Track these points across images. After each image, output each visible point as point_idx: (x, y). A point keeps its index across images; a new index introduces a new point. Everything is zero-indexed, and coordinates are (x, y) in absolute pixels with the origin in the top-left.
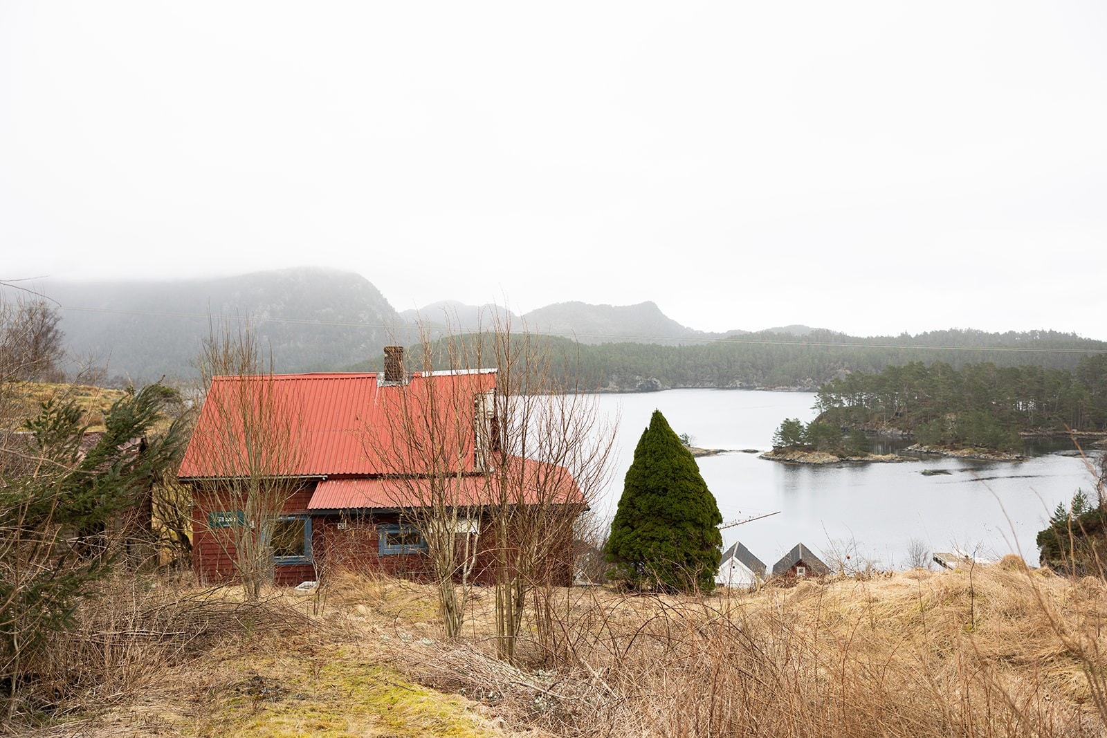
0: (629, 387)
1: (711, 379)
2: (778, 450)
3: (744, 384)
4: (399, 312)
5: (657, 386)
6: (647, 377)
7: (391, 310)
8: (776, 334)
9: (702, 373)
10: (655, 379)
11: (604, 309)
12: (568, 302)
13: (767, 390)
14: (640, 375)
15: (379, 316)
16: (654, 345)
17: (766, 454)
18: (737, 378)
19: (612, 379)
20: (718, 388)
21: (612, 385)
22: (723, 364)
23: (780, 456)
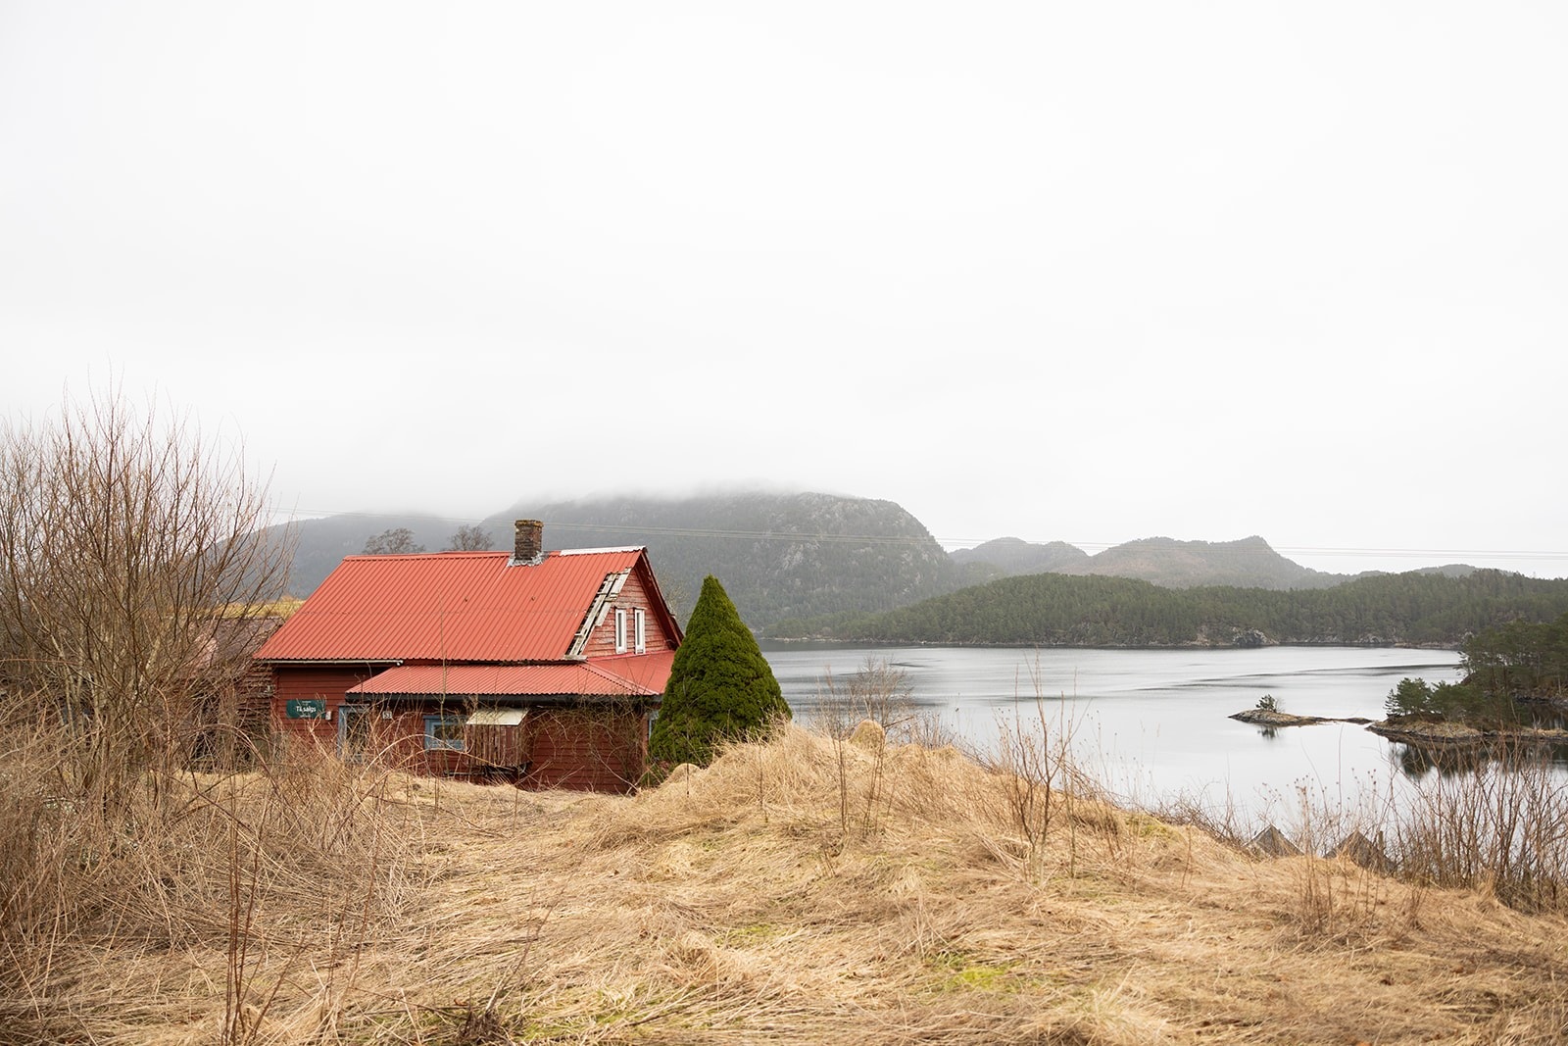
0: (1224, 641)
1: (1334, 632)
2: (1393, 719)
3: (1380, 640)
4: (948, 552)
5: (1261, 640)
6: (1247, 629)
7: (939, 549)
8: (1423, 575)
9: (1322, 624)
10: (1257, 632)
11: (1197, 547)
12: (1151, 539)
13: (1409, 648)
14: (1238, 626)
15: (925, 556)
16: (1257, 590)
17: (1377, 724)
18: (1370, 631)
19: (1201, 631)
20: (1344, 645)
21: (1201, 638)
22: (1350, 613)
23: (1396, 727)
